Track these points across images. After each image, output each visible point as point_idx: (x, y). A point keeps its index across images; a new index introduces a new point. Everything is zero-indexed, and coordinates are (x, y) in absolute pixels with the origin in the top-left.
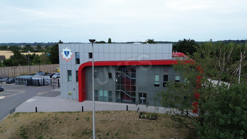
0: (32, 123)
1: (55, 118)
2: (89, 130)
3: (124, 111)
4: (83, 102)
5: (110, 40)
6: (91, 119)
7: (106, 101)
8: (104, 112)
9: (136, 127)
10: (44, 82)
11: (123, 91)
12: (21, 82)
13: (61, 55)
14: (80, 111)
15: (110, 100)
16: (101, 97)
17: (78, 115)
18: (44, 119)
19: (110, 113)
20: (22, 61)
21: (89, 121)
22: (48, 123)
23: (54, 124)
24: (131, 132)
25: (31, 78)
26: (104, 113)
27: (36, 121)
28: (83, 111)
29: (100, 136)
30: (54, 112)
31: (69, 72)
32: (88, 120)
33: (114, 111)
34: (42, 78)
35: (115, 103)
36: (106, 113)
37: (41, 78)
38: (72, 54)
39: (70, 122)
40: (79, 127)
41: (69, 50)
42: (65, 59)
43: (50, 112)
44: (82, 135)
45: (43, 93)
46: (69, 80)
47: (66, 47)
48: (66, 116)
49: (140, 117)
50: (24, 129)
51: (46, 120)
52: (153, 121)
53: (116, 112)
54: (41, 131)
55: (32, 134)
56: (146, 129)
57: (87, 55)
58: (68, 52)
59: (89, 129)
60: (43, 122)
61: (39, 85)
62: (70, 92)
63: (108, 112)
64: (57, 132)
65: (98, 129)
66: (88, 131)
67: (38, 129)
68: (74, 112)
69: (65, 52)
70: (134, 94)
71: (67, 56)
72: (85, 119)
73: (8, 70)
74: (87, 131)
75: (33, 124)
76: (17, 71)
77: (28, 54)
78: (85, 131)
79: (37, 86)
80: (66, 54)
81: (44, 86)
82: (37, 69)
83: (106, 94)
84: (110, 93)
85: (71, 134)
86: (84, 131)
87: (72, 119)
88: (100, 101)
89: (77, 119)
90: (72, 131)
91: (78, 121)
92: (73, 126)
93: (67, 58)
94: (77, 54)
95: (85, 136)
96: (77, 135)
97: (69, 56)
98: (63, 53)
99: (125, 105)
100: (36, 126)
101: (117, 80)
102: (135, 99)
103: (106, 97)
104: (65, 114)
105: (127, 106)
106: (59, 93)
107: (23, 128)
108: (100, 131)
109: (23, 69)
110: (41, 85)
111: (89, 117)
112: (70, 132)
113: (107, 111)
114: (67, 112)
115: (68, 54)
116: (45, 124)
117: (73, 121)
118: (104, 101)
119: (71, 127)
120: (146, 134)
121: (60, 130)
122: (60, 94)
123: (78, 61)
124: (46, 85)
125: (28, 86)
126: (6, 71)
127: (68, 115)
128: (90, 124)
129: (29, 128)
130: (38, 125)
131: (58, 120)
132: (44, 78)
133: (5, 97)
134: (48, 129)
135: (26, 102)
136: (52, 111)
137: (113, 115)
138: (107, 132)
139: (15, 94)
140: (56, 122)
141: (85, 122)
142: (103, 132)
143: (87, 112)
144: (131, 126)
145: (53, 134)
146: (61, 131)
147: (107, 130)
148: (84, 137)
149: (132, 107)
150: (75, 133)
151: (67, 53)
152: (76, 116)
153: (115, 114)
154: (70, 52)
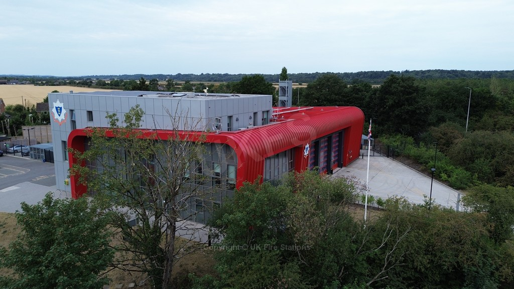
12: (37, 154)
13: (52, 113)
38: (66, 112)
41: (61, 105)
42: (57, 120)
43: (3, 214)
45: (45, 178)
46: (66, 159)
57: (85, 116)
58: (61, 109)
62: (67, 180)
69: (56, 108)
71: (59, 115)
80: (58, 112)
93: (60, 119)
97: (62, 116)
98: (54, 110)
115: (61, 112)
125: (45, 161)
131: (4, 227)
139: (6, 176)
151: (59, 110)
154: (63, 108)
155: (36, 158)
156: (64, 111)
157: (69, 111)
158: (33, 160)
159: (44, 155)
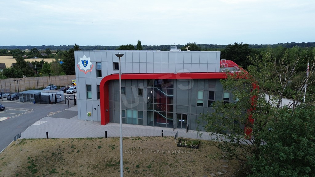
0: (42, 152)
1: (71, 146)
2: (114, 161)
3: (159, 138)
4: (106, 125)
5: (139, 43)
6: (117, 147)
7: (136, 124)
8: (133, 138)
9: (174, 157)
10: (56, 98)
11: (157, 112)
12: (27, 98)
13: (78, 65)
14: (103, 137)
15: (141, 123)
16: (129, 118)
17: (101, 142)
18: (58, 147)
19: (140, 139)
20: (28, 70)
21: (114, 150)
22: (63, 153)
23: (69, 153)
24: (167, 164)
25: (40, 93)
26: (133, 140)
27: (47, 150)
28: (106, 137)
29: (129, 168)
30: (69, 139)
31: (89, 88)
32: (113, 148)
33: (146, 137)
34: (54, 94)
35: (146, 126)
36: (136, 140)
37: (52, 94)
38: (92, 63)
39: (91, 151)
40: (102, 158)
41: (88, 59)
42: (83, 70)
43: (65, 139)
44: (106, 168)
45: (55, 113)
46: (88, 98)
47: (85, 55)
48: (85, 144)
49: (179, 145)
50: (33, 160)
51: (60, 148)
52: (195, 150)
53: (148, 138)
54: (54, 162)
55: (43, 166)
56: (186, 160)
57: (111, 66)
58: (87, 62)
59: (114, 159)
60: (56, 151)
61: (50, 103)
62: (89, 113)
63: (138, 138)
64: (74, 164)
65: (126, 160)
66: (113, 163)
67: (50, 160)
68: (96, 139)
69: (83, 62)
70: (171, 115)
71: (85, 67)
72: (109, 147)
73: (10, 83)
74: (111, 162)
75: (44, 154)
76: (21, 84)
77: (34, 61)
78: (110, 162)
79: (47, 104)
80: (84, 64)
81: (57, 104)
82: (46, 82)
83: (136, 115)
84: (140, 113)
85: (92, 166)
86: (108, 163)
87: (93, 147)
88: (129, 123)
89: (99, 147)
90: (93, 163)
91: (101, 149)
92: (94, 156)
93: (85, 69)
94: (98, 64)
95: (110, 169)
96: (99, 168)
97: (88, 67)
98: (80, 63)
99: (160, 129)
100: (48, 157)
101: (149, 98)
102: (172, 121)
103: (136, 119)
104: (83, 141)
105: (162, 131)
106: (75, 114)
107: (31, 159)
108: (128, 162)
109: (29, 81)
110: (53, 103)
111: (114, 145)
112: (90, 163)
113: (136, 137)
114: (86, 139)
115: (87, 64)
116: (59, 153)
117: (94, 150)
118: (132, 124)
119: (92, 158)
120: (186, 166)
121: (77, 161)
122: (77, 114)
123: (99, 73)
124: (59, 103)
125: (36, 103)
126: (8, 84)
127: (88, 142)
128: (116, 154)
129: (38, 159)
130: (50, 154)
131: (75, 148)
132: (56, 94)
133: (7, 118)
134: (62, 159)
135: (34, 124)
136: (67, 137)
137: (145, 142)
138: (137, 163)
139: (20, 115)
140: (73, 151)
141: (110, 151)
142: (131, 164)
143: (112, 138)
144: (167, 156)
145: (68, 166)
146: (79, 162)
147: (137, 161)
148: (108, 170)
149: (169, 131)
150: (97, 164)
151: (85, 63)
152: (98, 143)
153: (147, 140)
154: (89, 62)
155: (25, 101)
156: (90, 63)
157: (95, 64)
158: (23, 103)
159: (34, 98)
